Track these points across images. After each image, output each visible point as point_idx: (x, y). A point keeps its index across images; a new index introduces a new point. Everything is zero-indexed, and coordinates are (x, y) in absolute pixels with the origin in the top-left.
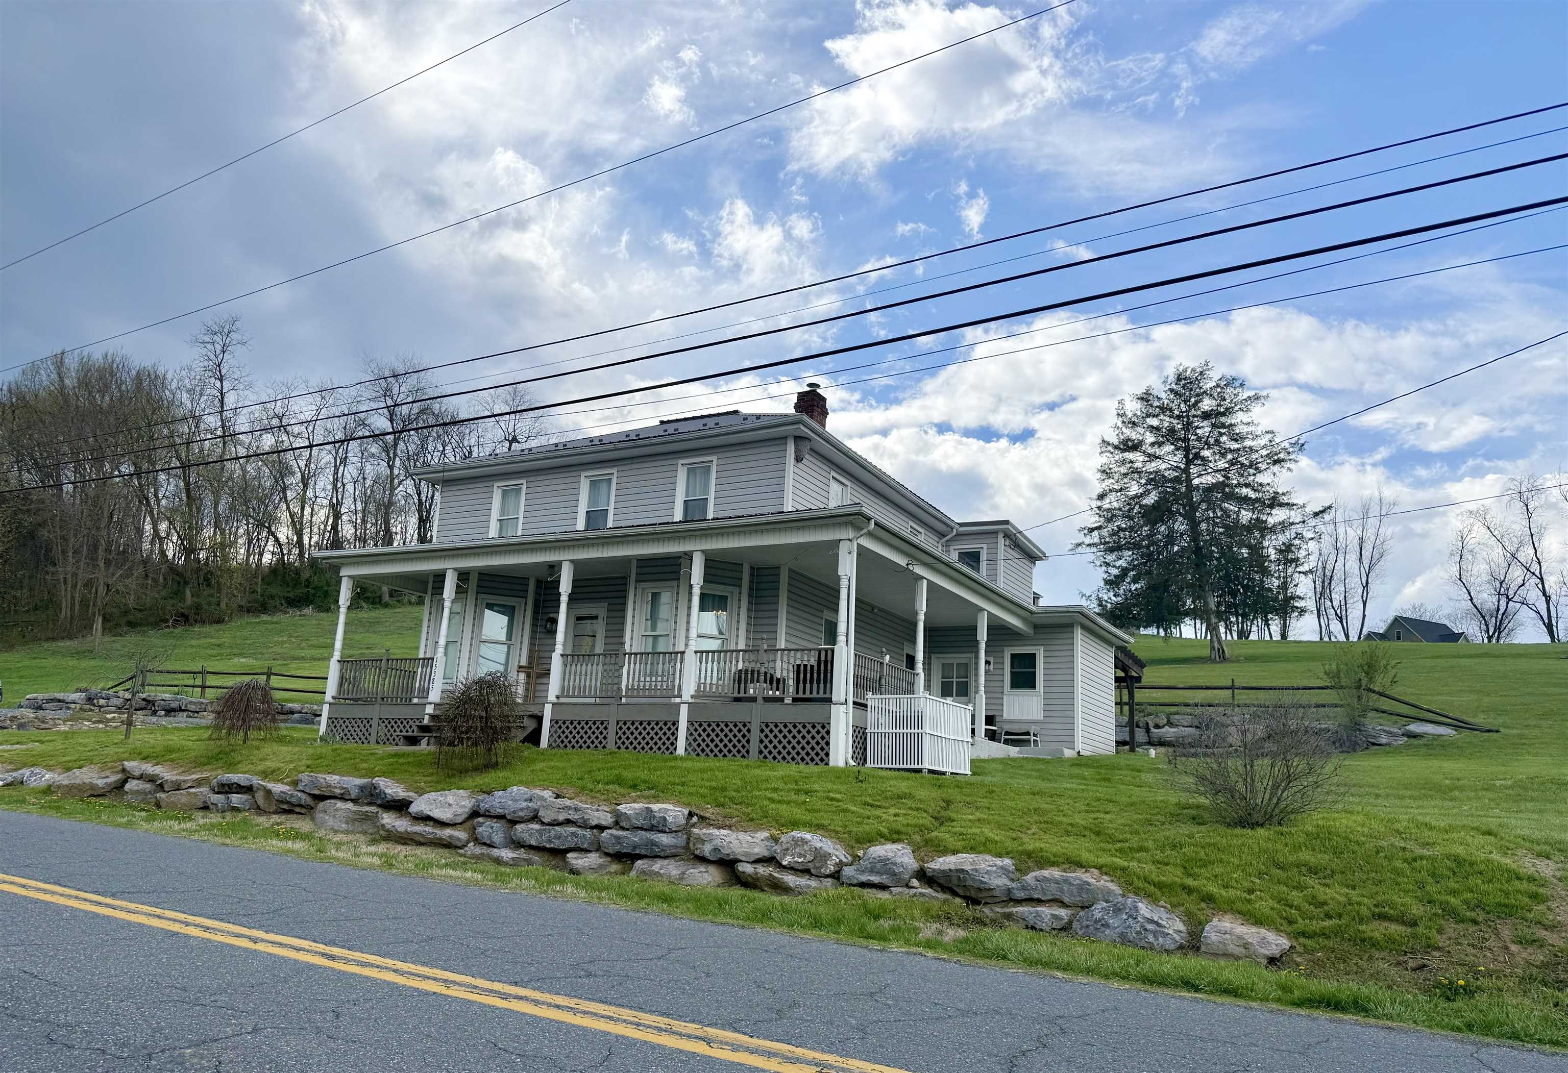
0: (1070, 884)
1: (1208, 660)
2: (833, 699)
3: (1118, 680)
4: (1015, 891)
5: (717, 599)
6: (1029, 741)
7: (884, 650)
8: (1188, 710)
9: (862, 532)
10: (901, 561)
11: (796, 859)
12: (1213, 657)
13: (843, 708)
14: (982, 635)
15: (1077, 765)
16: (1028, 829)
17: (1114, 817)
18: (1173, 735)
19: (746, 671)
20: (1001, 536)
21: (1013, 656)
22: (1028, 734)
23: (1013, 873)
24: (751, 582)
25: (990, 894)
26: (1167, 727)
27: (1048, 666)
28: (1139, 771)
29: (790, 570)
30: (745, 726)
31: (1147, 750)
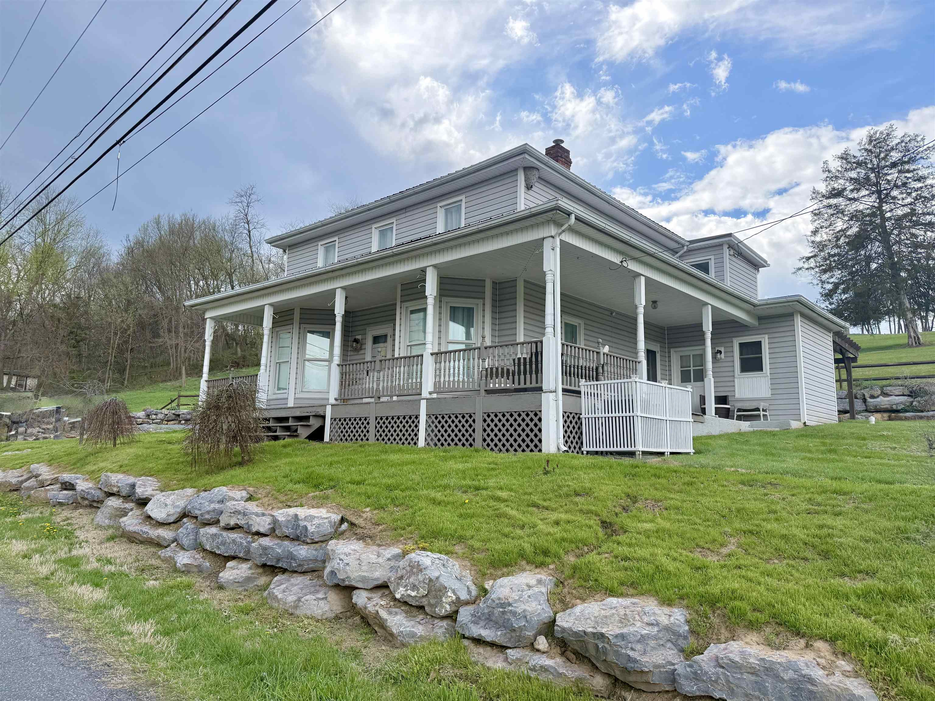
0: (777, 677)
1: (909, 346)
2: (544, 388)
3: (837, 361)
4: (682, 681)
5: (466, 310)
6: (759, 416)
7: (600, 340)
8: (900, 382)
9: (563, 228)
10: (616, 259)
11: (409, 592)
12: (910, 343)
13: (552, 396)
14: (708, 327)
15: (803, 436)
16: (722, 545)
17: (848, 523)
18: (887, 403)
19: (492, 369)
20: (725, 247)
21: (741, 345)
22: (758, 409)
23: (685, 638)
24: (494, 294)
25: (645, 678)
26: (881, 397)
27: (772, 351)
28: (864, 439)
29: (525, 281)
30: (470, 417)
31: (867, 418)
